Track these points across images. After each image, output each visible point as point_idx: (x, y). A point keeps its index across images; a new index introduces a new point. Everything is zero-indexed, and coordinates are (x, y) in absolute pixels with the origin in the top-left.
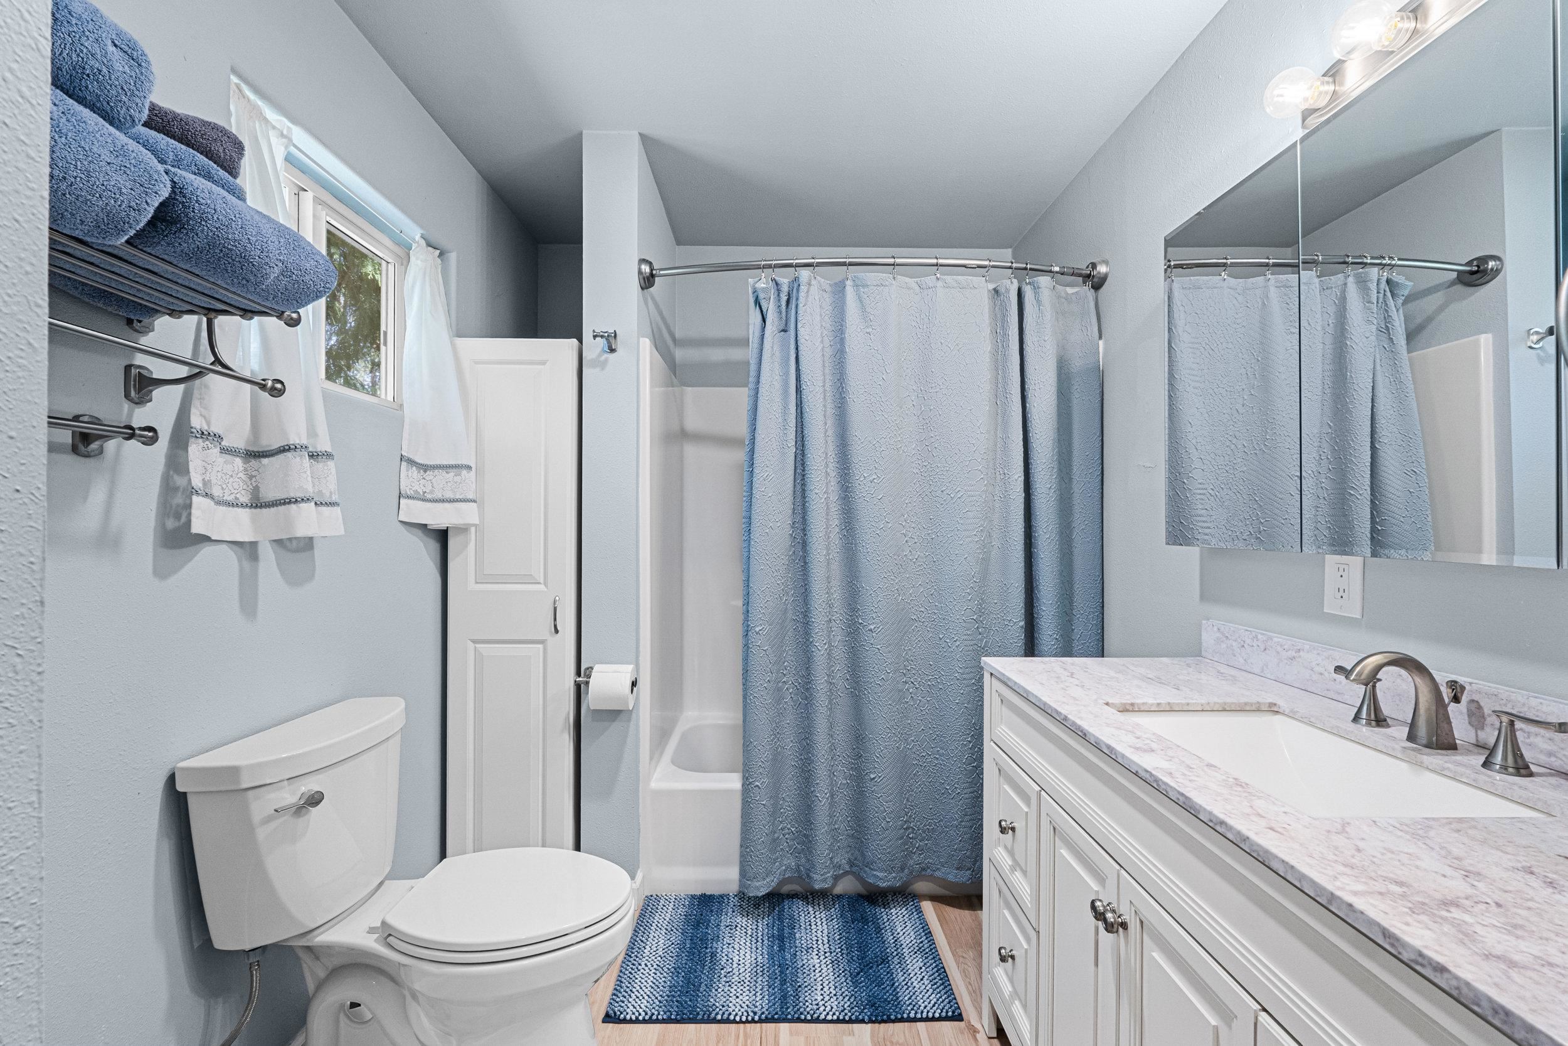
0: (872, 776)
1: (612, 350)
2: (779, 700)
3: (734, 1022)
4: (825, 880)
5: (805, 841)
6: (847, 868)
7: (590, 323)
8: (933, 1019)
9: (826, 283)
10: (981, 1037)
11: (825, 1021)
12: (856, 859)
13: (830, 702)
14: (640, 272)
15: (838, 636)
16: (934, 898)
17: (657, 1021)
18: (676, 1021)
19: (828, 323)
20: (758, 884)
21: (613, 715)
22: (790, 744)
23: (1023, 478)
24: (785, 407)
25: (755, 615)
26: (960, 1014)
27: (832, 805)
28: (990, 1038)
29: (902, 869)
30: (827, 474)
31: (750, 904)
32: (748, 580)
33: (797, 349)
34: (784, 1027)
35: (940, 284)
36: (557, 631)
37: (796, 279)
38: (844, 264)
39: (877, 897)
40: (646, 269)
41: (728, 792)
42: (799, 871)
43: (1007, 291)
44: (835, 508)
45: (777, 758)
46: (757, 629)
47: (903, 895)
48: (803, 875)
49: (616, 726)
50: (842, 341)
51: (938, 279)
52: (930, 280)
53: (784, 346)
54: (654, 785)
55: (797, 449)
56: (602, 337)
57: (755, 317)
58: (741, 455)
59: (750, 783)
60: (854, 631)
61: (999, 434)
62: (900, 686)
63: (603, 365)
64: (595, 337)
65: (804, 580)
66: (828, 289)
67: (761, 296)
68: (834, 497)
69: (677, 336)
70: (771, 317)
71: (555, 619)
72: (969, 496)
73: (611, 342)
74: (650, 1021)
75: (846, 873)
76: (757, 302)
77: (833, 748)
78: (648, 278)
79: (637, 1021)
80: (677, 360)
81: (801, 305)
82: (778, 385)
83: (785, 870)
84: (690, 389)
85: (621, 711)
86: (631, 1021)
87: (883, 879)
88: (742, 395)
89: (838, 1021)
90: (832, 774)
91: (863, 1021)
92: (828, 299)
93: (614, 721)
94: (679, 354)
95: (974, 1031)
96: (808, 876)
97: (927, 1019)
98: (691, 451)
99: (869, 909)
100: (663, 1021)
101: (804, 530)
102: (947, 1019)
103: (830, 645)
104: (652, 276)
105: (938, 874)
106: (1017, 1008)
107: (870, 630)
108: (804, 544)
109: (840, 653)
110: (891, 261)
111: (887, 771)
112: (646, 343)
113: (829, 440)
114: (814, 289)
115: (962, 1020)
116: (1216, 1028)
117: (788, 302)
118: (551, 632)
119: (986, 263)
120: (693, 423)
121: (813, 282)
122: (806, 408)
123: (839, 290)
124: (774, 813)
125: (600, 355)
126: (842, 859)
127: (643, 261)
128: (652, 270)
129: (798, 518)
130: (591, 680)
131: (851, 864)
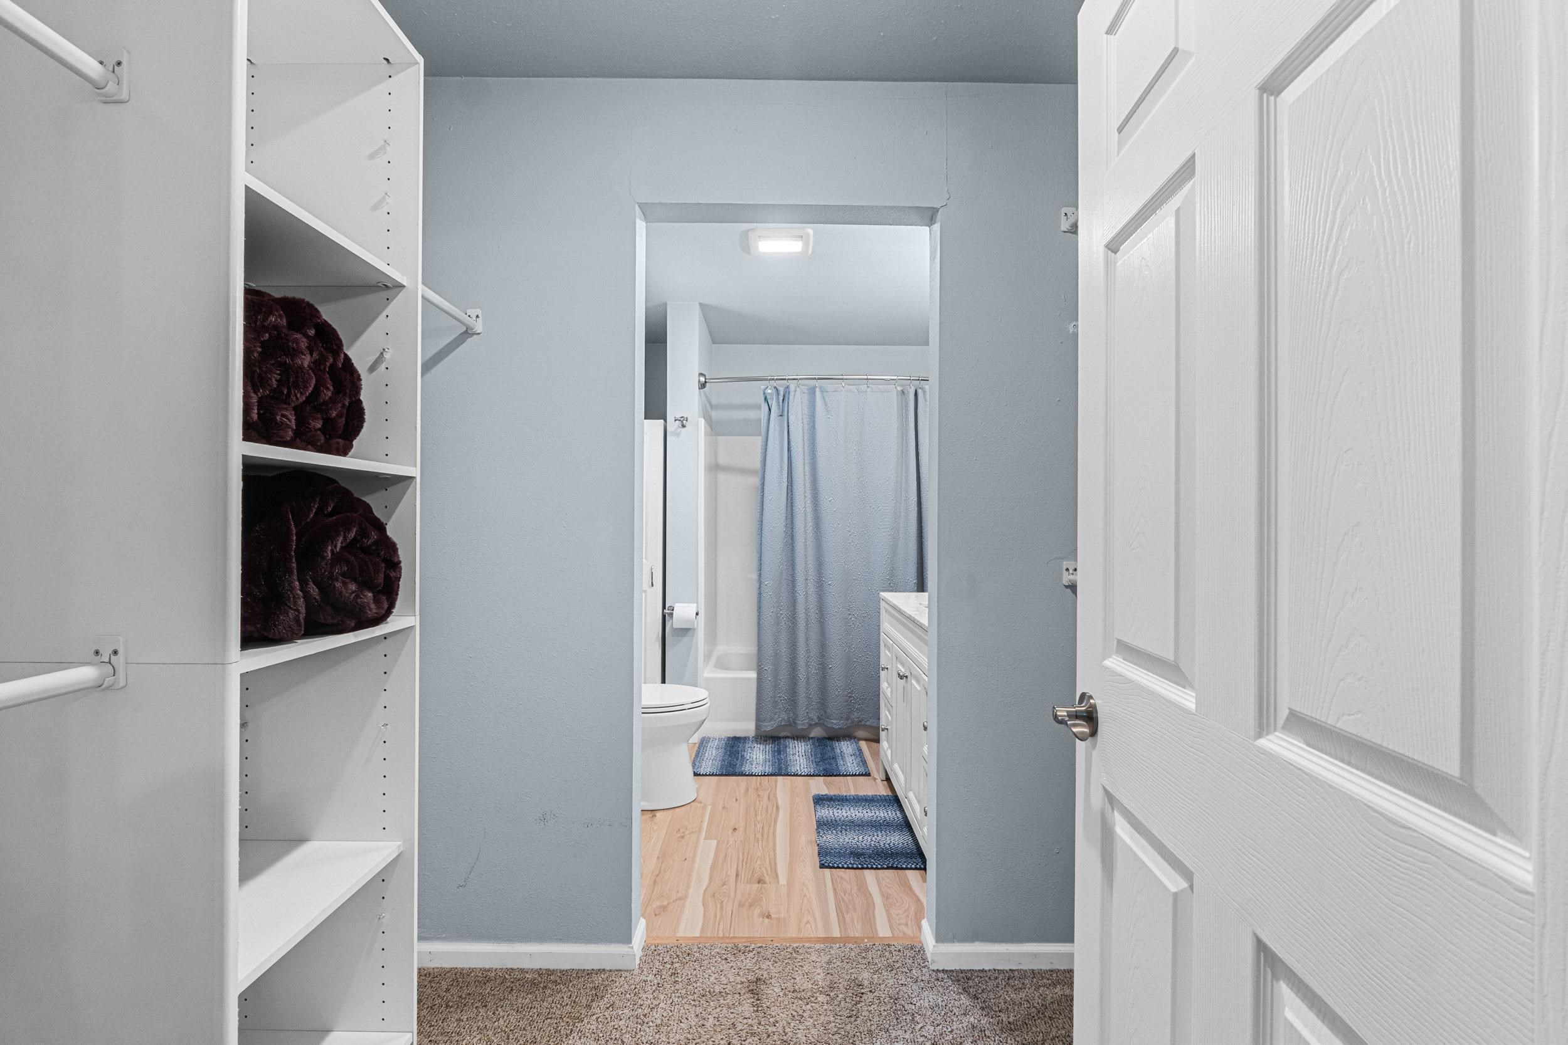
0: (830, 666)
1: (683, 426)
2: (778, 623)
3: (755, 775)
4: (803, 724)
5: (793, 702)
6: (817, 721)
7: (672, 412)
8: (855, 775)
9: (805, 389)
10: (879, 781)
11: (800, 775)
12: (822, 715)
13: (807, 625)
14: (699, 381)
15: (812, 589)
16: (866, 740)
17: (716, 775)
18: (726, 775)
19: (806, 411)
20: (766, 724)
21: (685, 632)
22: (784, 649)
23: (916, 499)
24: (782, 460)
25: (765, 575)
26: (870, 774)
27: (808, 683)
28: (882, 781)
29: (847, 719)
30: (805, 496)
31: (763, 737)
32: (761, 556)
33: (788, 426)
34: (780, 778)
35: (869, 389)
36: (652, 585)
37: (788, 387)
38: (815, 379)
39: (835, 737)
40: (702, 379)
41: (749, 679)
42: (789, 721)
43: (908, 393)
44: (810, 516)
45: (776, 655)
46: (766, 583)
47: (848, 736)
48: (791, 724)
49: (686, 639)
50: (814, 422)
51: (868, 387)
52: (863, 388)
53: (781, 425)
54: (706, 675)
55: (788, 482)
56: (679, 420)
57: (765, 408)
58: (755, 481)
59: (762, 668)
60: (820, 585)
61: (904, 474)
62: (846, 616)
63: (678, 435)
64: (675, 420)
65: (792, 557)
66: (806, 391)
67: (768, 397)
68: (809, 510)
69: (713, 403)
70: (774, 409)
71: (652, 579)
72: (885, 509)
73: (683, 422)
74: (713, 775)
75: (816, 724)
76: (766, 399)
77: (808, 651)
78: (703, 384)
79: (706, 775)
80: (713, 417)
81: (790, 403)
82: (777, 447)
83: (781, 721)
84: (721, 437)
85: (690, 629)
86: (703, 775)
87: (836, 723)
88: (758, 441)
89: (807, 775)
90: (807, 666)
91: (820, 776)
92: (806, 397)
93: (684, 636)
94: (714, 414)
95: (875, 779)
96: (794, 722)
97: (853, 775)
98: (722, 477)
99: (829, 743)
100: (719, 775)
101: (792, 528)
102: (862, 775)
103: (807, 593)
104: (706, 382)
105: (868, 723)
106: (896, 766)
107: (829, 584)
108: (792, 537)
109: (813, 598)
110: (842, 377)
111: (838, 663)
112: (702, 421)
113: (807, 478)
114: (798, 394)
115: (870, 776)
116: (920, 691)
117: (783, 400)
118: (649, 586)
119: (895, 378)
120: (723, 460)
121: (798, 389)
122: (793, 460)
123: (812, 391)
124: (775, 686)
125: (676, 429)
126: (814, 715)
127: (701, 374)
128: (705, 379)
129: (789, 522)
130: (674, 612)
131: (819, 718)
